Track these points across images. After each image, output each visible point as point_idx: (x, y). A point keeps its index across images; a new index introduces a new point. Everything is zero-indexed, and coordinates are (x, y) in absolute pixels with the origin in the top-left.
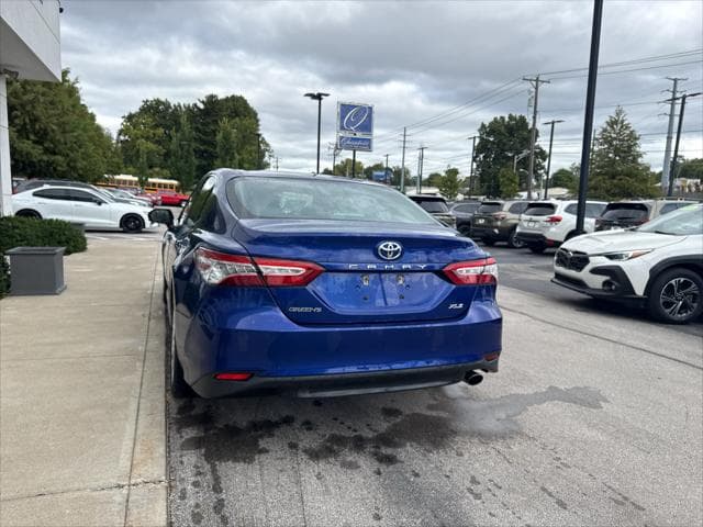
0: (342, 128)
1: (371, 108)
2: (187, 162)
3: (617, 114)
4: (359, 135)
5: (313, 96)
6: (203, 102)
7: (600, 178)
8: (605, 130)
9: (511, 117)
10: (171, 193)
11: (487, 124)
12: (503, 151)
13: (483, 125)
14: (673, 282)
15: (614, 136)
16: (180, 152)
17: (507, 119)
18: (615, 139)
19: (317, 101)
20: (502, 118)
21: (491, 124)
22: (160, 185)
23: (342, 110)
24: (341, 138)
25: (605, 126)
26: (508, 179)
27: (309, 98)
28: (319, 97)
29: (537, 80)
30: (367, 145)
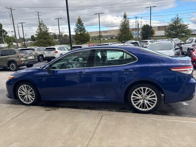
3: (41, 22)
29: (11, 9)
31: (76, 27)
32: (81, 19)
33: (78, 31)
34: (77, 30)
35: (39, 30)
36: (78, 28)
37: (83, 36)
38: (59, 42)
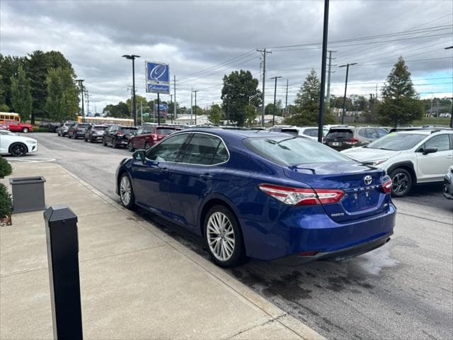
0: (149, 78)
1: (167, 66)
2: (25, 99)
3: (312, 74)
4: (161, 83)
5: (128, 57)
6: (31, 56)
7: (305, 111)
8: (306, 83)
9: (241, 71)
10: (15, 123)
11: (228, 76)
12: (238, 92)
13: (226, 76)
14: (397, 175)
15: (310, 86)
16: (19, 93)
17: (239, 73)
18: (312, 88)
19: (132, 60)
20: (237, 72)
21: (230, 76)
22: (7, 117)
23: (148, 67)
24: (149, 85)
25: (306, 80)
26: (250, 111)
27: (125, 58)
28: (132, 58)
29: (265, 51)
30: (166, 90)
31: (388, 84)
32: (406, 64)
33: (393, 93)
34: (390, 89)
35: (304, 91)
36: (393, 84)
37: (402, 105)
38: (363, 119)
